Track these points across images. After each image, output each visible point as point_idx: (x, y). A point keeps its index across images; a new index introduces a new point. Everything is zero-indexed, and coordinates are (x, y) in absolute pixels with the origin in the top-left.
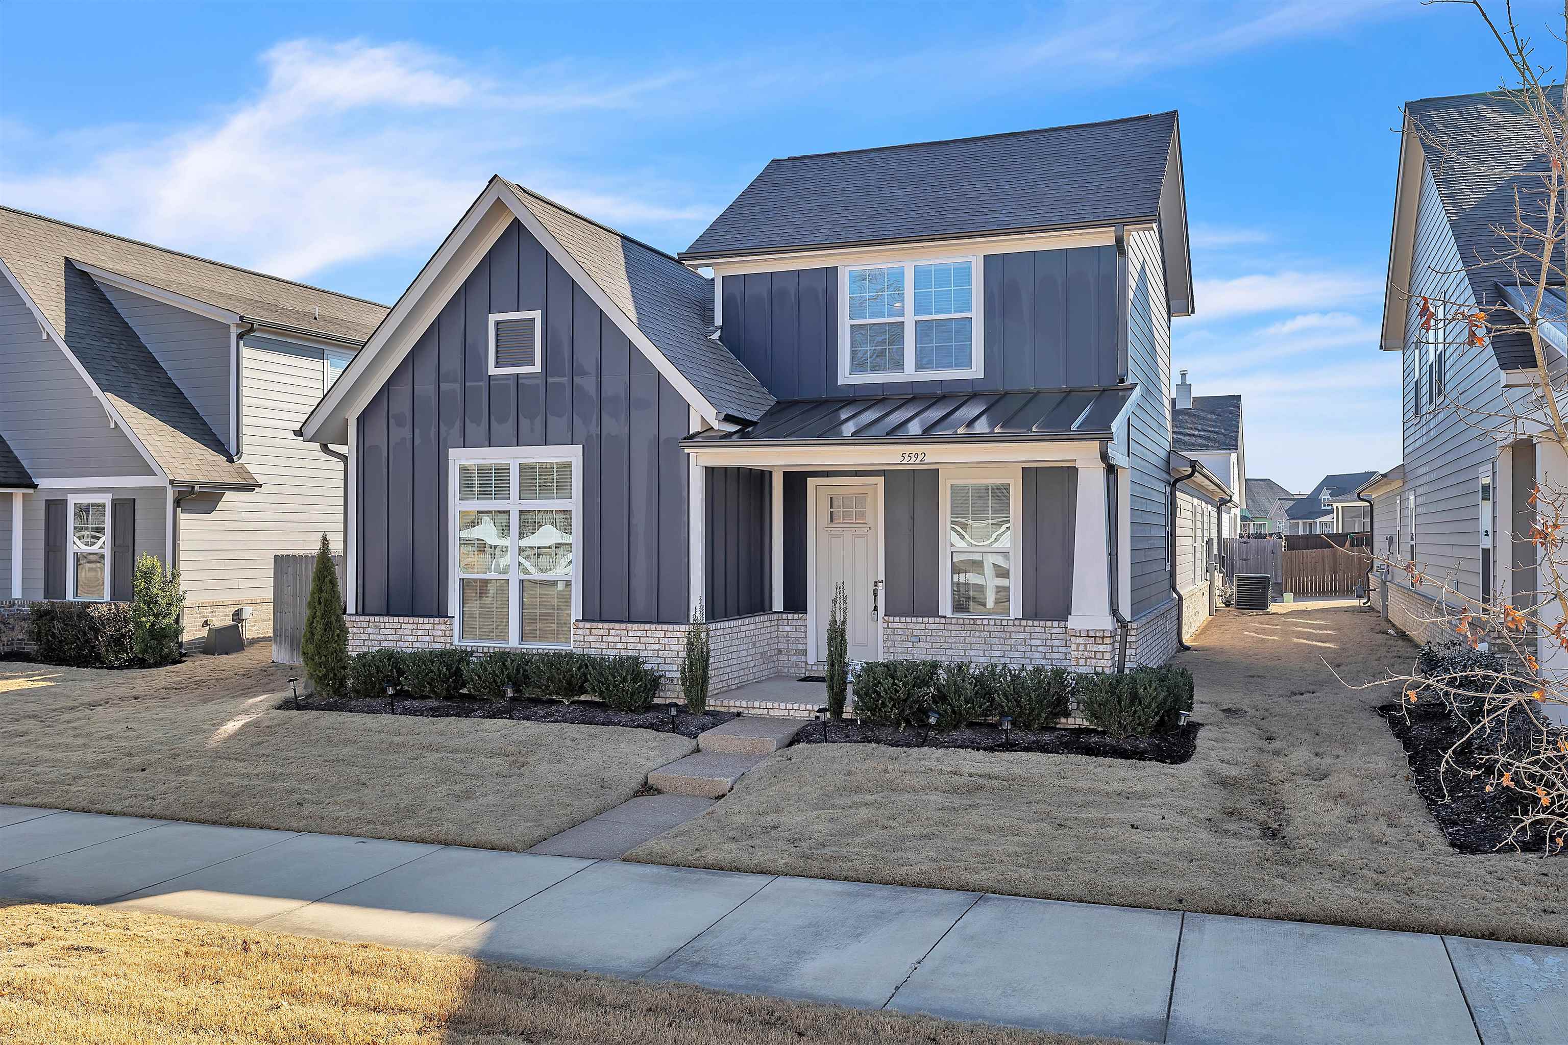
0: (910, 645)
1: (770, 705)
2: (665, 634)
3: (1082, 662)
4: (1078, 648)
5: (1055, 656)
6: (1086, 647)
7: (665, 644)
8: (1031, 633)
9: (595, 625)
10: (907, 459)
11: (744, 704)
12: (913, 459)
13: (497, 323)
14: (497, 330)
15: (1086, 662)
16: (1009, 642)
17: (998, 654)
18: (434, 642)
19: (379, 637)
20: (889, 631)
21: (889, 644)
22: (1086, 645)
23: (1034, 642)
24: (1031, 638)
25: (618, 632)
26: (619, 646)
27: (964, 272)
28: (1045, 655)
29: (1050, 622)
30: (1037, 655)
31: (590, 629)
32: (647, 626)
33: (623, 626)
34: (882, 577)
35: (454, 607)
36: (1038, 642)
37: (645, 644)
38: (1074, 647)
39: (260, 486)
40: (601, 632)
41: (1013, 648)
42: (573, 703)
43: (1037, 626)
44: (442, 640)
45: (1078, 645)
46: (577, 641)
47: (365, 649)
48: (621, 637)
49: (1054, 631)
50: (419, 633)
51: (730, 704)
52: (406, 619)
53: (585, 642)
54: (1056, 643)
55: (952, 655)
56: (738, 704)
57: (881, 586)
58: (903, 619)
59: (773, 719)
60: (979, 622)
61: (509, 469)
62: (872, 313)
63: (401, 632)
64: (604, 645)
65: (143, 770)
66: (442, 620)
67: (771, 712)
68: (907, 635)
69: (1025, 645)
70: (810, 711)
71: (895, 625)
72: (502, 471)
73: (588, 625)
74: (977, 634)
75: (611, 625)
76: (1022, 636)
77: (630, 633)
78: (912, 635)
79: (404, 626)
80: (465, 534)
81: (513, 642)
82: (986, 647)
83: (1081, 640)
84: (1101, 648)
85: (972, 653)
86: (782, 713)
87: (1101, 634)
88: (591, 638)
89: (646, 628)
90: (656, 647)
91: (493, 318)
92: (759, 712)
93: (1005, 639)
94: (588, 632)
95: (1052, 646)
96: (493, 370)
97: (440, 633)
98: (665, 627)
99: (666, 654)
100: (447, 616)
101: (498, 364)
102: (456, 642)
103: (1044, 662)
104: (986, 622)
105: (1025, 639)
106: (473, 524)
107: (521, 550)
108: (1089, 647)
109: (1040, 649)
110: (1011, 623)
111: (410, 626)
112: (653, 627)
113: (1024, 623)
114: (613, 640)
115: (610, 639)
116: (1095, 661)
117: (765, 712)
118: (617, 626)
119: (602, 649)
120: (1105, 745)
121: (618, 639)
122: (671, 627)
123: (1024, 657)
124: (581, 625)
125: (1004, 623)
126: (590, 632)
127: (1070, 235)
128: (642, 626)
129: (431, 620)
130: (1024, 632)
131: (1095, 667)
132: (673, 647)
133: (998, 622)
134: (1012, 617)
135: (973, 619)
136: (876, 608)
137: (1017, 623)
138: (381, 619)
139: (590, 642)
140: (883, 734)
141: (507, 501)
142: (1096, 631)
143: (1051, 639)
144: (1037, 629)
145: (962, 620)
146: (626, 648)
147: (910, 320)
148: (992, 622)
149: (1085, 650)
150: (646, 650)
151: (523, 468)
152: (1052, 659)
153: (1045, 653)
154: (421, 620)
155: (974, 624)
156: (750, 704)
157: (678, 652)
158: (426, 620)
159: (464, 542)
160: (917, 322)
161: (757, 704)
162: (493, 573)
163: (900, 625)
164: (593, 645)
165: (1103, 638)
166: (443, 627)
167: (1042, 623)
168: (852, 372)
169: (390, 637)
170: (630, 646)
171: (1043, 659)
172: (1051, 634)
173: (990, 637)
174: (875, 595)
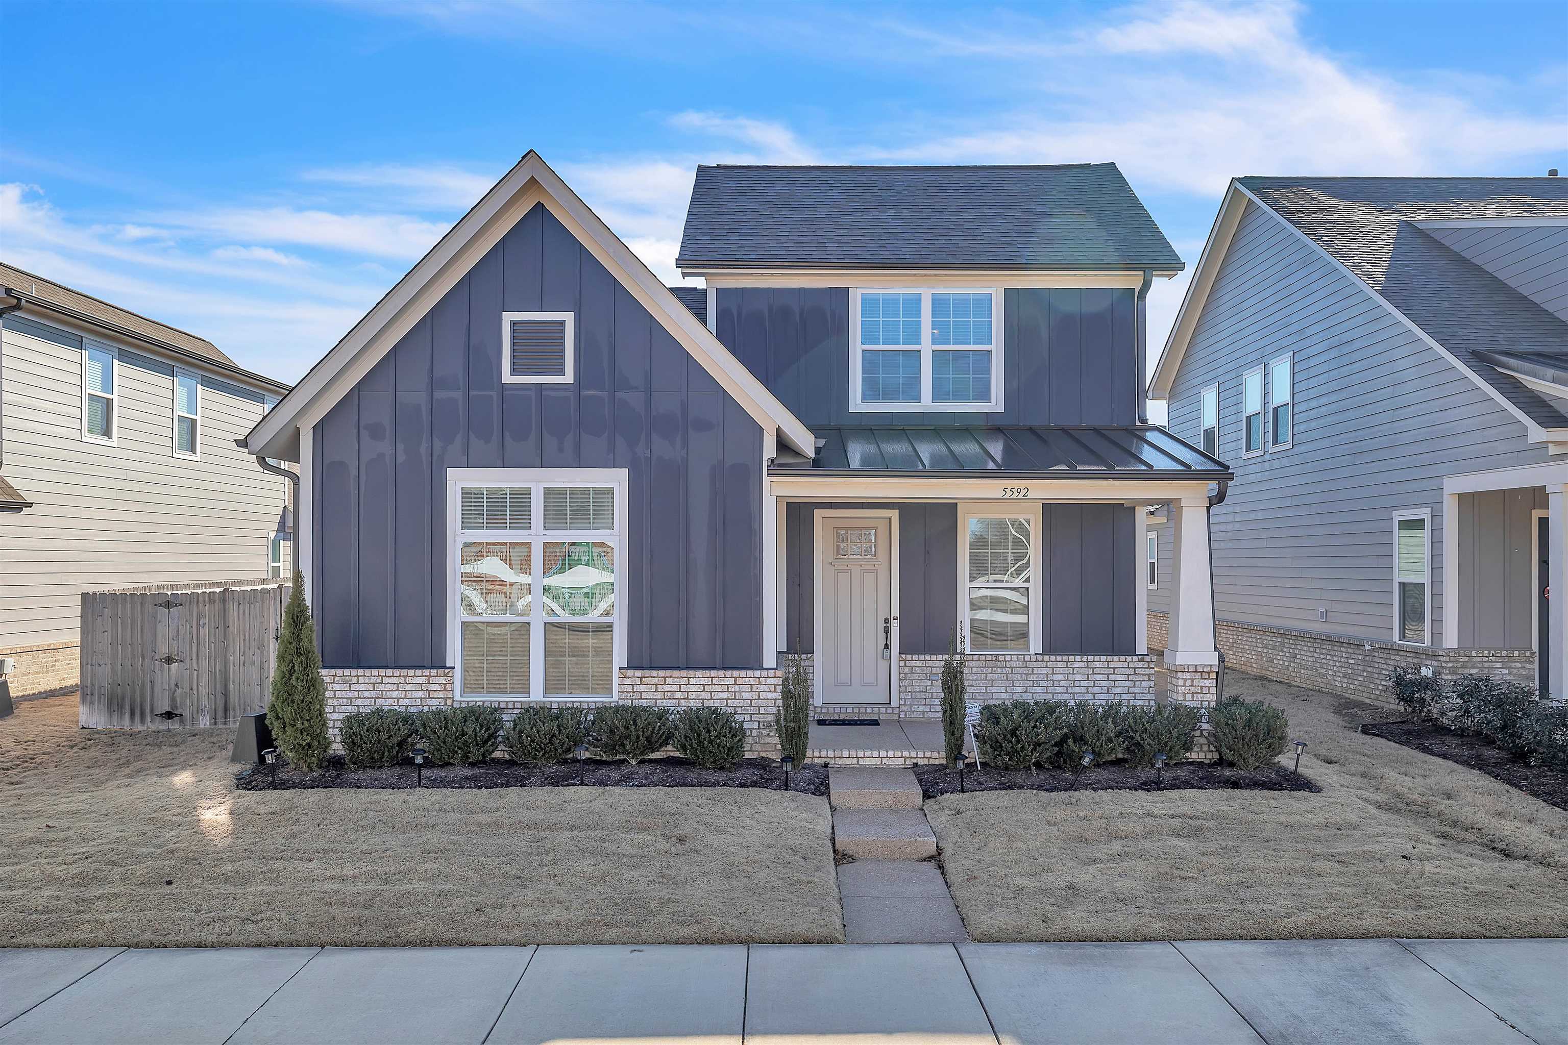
0: (929, 683)
1: (861, 754)
2: (735, 681)
3: (1189, 697)
4: (1185, 683)
5: (1077, 690)
6: (1192, 682)
7: (735, 692)
8: (1053, 668)
9: (647, 673)
10: (1009, 493)
11: (831, 754)
12: (1016, 494)
13: (514, 324)
14: (513, 331)
15: (1193, 696)
16: (1031, 677)
17: (1020, 690)
18: (429, 698)
19: (350, 695)
20: (906, 670)
21: (906, 683)
22: (1192, 680)
23: (1056, 677)
24: (1053, 673)
25: (677, 681)
26: (678, 695)
27: (984, 303)
28: (1067, 689)
29: (1073, 657)
30: (1059, 690)
31: (641, 678)
32: (714, 673)
33: (684, 673)
34: (896, 612)
35: (454, 654)
36: (1060, 677)
37: (711, 692)
38: (1181, 682)
39: (30, 505)
40: (655, 680)
41: (1035, 684)
42: (642, 762)
43: (1059, 662)
44: (441, 695)
45: (1185, 680)
46: (623, 692)
47: (354, 710)
48: (680, 685)
49: (1076, 665)
50: (408, 687)
51: (815, 755)
52: (389, 672)
53: (634, 692)
54: (1078, 677)
55: (973, 693)
56: (823, 754)
57: (896, 624)
58: (922, 657)
59: (863, 769)
60: (1001, 658)
61: (530, 494)
62: (885, 339)
63: (382, 687)
64: (659, 695)
65: (169, 883)
66: (441, 671)
67: (861, 762)
68: (926, 674)
69: (1047, 680)
70: (905, 758)
71: (913, 664)
72: (521, 498)
73: (639, 673)
74: (999, 670)
75: (669, 673)
76: (1044, 671)
77: (692, 681)
78: (931, 673)
79: (386, 680)
80: (468, 568)
81: (536, 694)
82: (1007, 683)
83: (1188, 676)
84: (1208, 683)
85: (994, 690)
86: (873, 762)
87: (1208, 669)
88: (642, 688)
89: (713, 675)
90: (725, 695)
91: (508, 317)
92: (848, 761)
93: (1027, 674)
94: (638, 681)
95: (1074, 681)
96: (507, 378)
97: (437, 687)
98: (736, 673)
99: (736, 703)
100: (445, 667)
101: (514, 372)
102: (458, 697)
103: (1066, 696)
104: (1008, 658)
105: (1047, 675)
106: (480, 555)
107: (546, 589)
108: (1196, 683)
109: (1062, 683)
110: (1034, 658)
111: (395, 680)
112: (721, 673)
113: (1046, 658)
114: (670, 689)
115: (666, 688)
116: (1202, 695)
117: (855, 761)
118: (676, 673)
119: (656, 699)
120: (1244, 778)
121: (675, 688)
122: (743, 673)
123: (1047, 693)
124: (630, 673)
125: (1027, 658)
126: (641, 681)
127: (1085, 275)
128: (707, 673)
129: (426, 672)
130: (1047, 667)
131: (1202, 701)
132: (745, 695)
133: (1021, 658)
134: (1032, 652)
135: (996, 656)
136: (887, 646)
137: (1040, 658)
138: (354, 672)
139: (641, 693)
140: (1020, 778)
141: (529, 532)
142: (1204, 666)
143: (1073, 674)
144: (1059, 664)
145: (984, 657)
146: (687, 698)
147: (927, 348)
148: (1015, 658)
149: (1192, 685)
150: (712, 699)
151: (548, 493)
152: (1074, 694)
153: (1067, 687)
154: (411, 672)
155: (996, 660)
156: (838, 754)
157: (751, 700)
158: (419, 672)
159: (468, 579)
160: (933, 351)
161: (846, 753)
162: (508, 615)
163: (918, 664)
164: (644, 695)
165: (1209, 673)
166: (442, 680)
167: (1065, 658)
168: (864, 399)
169: (366, 694)
170: (692, 696)
171: (1065, 693)
172: (1073, 668)
173: (1012, 673)
174: (887, 631)
